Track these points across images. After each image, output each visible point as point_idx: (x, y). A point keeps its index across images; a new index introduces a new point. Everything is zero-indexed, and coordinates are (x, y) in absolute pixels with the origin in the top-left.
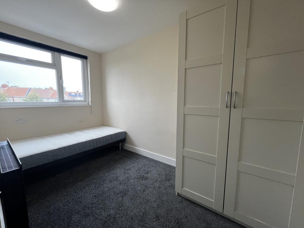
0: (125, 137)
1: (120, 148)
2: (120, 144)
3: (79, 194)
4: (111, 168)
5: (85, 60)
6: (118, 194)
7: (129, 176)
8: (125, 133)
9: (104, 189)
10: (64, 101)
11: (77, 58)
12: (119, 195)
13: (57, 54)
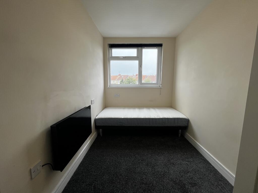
0: (187, 125)
1: (180, 135)
2: (180, 131)
3: (121, 159)
4: (157, 151)
5: (160, 47)
6: (143, 183)
7: (167, 171)
8: (187, 121)
9: (137, 169)
10: (141, 84)
11: (154, 47)
12: (143, 185)
13: (140, 48)
